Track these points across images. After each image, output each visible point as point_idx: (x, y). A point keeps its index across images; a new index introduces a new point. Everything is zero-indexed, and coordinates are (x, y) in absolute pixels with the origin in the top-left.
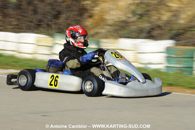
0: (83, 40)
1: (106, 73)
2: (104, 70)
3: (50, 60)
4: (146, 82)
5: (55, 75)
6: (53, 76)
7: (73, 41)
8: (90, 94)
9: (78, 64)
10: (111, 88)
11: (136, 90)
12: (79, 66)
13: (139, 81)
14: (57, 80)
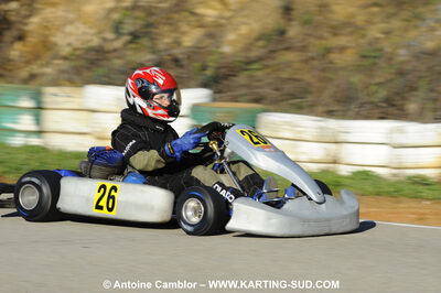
0: (166, 103)
1: (227, 180)
2: (222, 171)
3: (92, 150)
4: (325, 201)
5: (109, 185)
6: (104, 186)
7: (144, 105)
9: (158, 161)
10: (247, 215)
11: (304, 220)
12: (161, 165)
13: (310, 199)
14: (113, 197)
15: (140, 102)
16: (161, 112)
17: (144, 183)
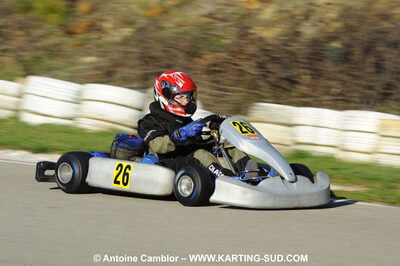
0: (184, 101)
1: (224, 162)
2: (221, 156)
3: (118, 136)
5: (125, 164)
6: (121, 165)
7: (166, 103)
8: (187, 202)
9: (169, 144)
10: (227, 191)
12: (173, 149)
13: (283, 178)
14: (128, 174)
15: (163, 100)
16: (179, 109)
17: (156, 164)
